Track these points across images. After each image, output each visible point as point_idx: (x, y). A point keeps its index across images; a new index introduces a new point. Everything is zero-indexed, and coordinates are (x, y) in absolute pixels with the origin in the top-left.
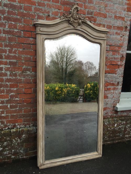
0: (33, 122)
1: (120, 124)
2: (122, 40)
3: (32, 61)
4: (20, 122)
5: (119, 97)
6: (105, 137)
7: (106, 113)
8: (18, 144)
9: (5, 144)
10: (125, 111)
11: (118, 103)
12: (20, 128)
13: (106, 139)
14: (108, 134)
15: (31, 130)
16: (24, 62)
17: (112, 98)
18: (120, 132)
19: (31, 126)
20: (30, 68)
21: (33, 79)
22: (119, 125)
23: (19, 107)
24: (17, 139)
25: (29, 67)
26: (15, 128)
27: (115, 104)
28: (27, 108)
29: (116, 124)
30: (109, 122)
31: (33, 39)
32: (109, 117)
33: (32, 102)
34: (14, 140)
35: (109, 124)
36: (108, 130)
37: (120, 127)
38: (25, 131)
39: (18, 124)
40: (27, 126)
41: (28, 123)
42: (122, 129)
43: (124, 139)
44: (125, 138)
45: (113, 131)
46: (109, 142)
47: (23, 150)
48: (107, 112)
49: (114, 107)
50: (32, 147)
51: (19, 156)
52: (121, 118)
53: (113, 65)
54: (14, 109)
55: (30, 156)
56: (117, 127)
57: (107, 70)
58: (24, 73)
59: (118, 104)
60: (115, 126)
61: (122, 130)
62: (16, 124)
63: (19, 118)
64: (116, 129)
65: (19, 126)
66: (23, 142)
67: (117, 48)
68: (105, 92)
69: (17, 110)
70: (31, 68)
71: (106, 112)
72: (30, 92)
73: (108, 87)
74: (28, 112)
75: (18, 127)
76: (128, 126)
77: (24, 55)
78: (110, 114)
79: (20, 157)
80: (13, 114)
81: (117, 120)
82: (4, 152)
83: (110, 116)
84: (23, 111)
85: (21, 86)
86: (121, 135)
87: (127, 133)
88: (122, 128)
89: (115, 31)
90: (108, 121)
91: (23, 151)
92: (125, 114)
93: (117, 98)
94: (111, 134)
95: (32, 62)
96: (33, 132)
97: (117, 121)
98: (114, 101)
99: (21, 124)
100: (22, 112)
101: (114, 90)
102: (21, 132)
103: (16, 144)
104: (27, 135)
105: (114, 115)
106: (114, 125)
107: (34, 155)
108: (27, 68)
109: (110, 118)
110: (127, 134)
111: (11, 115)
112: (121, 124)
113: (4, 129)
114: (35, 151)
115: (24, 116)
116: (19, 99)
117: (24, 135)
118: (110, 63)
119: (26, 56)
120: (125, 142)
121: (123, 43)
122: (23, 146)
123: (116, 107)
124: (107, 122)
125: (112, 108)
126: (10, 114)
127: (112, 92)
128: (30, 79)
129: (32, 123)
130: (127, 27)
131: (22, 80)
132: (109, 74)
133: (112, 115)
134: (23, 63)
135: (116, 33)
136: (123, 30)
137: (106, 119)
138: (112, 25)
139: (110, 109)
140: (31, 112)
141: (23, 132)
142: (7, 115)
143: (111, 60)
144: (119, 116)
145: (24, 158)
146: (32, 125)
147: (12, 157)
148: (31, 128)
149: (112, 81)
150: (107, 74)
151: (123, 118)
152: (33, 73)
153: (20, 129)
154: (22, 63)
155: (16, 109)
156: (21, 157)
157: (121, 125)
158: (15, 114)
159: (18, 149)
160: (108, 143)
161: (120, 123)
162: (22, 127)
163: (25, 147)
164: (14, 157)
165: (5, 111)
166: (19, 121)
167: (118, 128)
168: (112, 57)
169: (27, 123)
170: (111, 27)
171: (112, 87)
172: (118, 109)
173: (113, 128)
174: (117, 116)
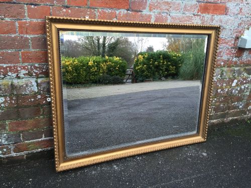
0: (26, 64)
1: (244, 82)
11: (248, 29)
14: (216, 102)
15: (22, 86)
17: (237, 14)
18: (239, 99)
19: (21, 75)
22: (242, 83)
27: (241, 32)
28: (2, 19)
30: (222, 74)
32: (222, 64)
35: (222, 80)
36: (216, 94)
37: (243, 87)
38: (2, 87)
40: (10, 74)
41: (12, 65)
42: (247, 92)
43: (245, 113)
44: (247, 113)
45: (226, 97)
46: (215, 121)
47: (5, 137)
49: (237, 38)
52: (247, 67)
55: (30, 152)
56: (236, 87)
59: (246, 32)
60: (234, 84)
61: (244, 96)
64: (233, 91)
78: (225, 57)
81: (238, 70)
83: (224, 61)
86: (241, 105)
90: (220, 73)
91: (7, 140)
93: (247, 15)
94: (221, 102)
96: (28, 92)
97: (240, 73)
98: (240, 24)
104: (11, 99)
105: (234, 59)
106: (232, 84)
107: (40, 150)
109: (224, 66)
112: (246, 80)
114: (40, 140)
117: (4, 100)
120: (246, 119)
122: (5, 129)
123: (242, 39)
124: (217, 75)
125: (233, 42)
129: (24, 68)
133: (229, 59)
139: (226, 43)
140: (15, 32)
144: (244, 62)
145: (12, 157)
146: (24, 72)
148: (23, 80)
157: (246, 83)
160: (212, 121)
161: (244, 79)
163: (11, 130)
167: (239, 89)
169: (10, 67)
172: (247, 45)
173: (228, 89)
174: (238, 62)
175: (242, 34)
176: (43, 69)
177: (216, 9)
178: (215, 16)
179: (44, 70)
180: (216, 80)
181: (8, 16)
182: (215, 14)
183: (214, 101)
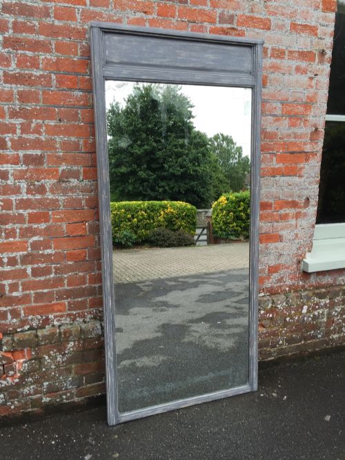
0: (92, 309)
1: (317, 307)
2: (312, 87)
3: (83, 151)
4: (60, 311)
5: (312, 236)
6: (279, 341)
7: (280, 280)
8: (58, 366)
9: (25, 367)
10: (328, 271)
11: (310, 251)
12: (60, 326)
13: (281, 347)
14: (286, 332)
15: (89, 330)
16: (62, 154)
17: (293, 240)
18: (316, 327)
19: (87, 320)
20: (78, 170)
21: (87, 197)
22: (314, 309)
23: (56, 273)
24: (55, 353)
25: (76, 168)
26: (47, 327)
27: (301, 255)
28: (77, 274)
29: (305, 307)
30: (287, 302)
31: (81, 93)
32: (287, 289)
33: (87, 259)
34: (47, 357)
35: (289, 308)
36: (286, 324)
37: (316, 313)
38: (73, 333)
39: (55, 317)
40: (78, 319)
41: (81, 311)
42: (323, 318)
43: (328, 344)
44: (331, 342)
45: (298, 325)
46: (290, 354)
47: (70, 381)
48: (282, 275)
49: (299, 262)
50: (93, 374)
51: (61, 396)
52: (317, 291)
53: (292, 153)
54: (42, 278)
55: (90, 396)
56: (308, 314)
57: (278, 166)
58: (64, 185)
59: (308, 255)
60: (304, 311)
61: (320, 323)
62: (50, 316)
63: (57, 299)
64: (305, 319)
65: (58, 321)
66: (70, 361)
67: (301, 109)
68: (275, 224)
69: (49, 280)
70: (82, 170)
71: (280, 277)
72: (80, 234)
73: (282, 212)
74: (78, 285)
75: (56, 323)
76: (336, 311)
77: (61, 136)
78: (289, 282)
79: (65, 401)
80: (41, 291)
81: (307, 295)
82: (24, 389)
83: (290, 287)
84: (66, 282)
85: (58, 217)
86: (319, 334)
87: (335, 329)
88: (321, 317)
89: (294, 63)
90: (285, 300)
91: (71, 384)
92: (328, 280)
93: (305, 239)
95: (83, 155)
96: (93, 336)
97: (309, 298)
98: (300, 248)
99: (62, 316)
100: (64, 286)
101: (297, 219)
102: (63, 336)
103: (53, 367)
104: (79, 343)
105: (300, 283)
106: (302, 310)
107: (99, 394)
108: (70, 171)
109: (290, 291)
110: (334, 332)
111: (36, 294)
113: (18, 330)
114: (101, 383)
115: (68, 294)
116: (54, 252)
117: (73, 344)
118: (284, 148)
119: (66, 139)
121: (316, 93)
122: (71, 372)
123: (304, 262)
124: (282, 303)
125: (295, 266)
126: (32, 292)
127: (291, 225)
128: (80, 200)
129: (90, 313)
130: (323, 51)
131: (60, 203)
132: (282, 178)
133: (294, 285)
134: (58, 157)
135: (298, 69)
136: (314, 61)
137: (279, 293)
138: (284, 48)
139: (288, 268)
140: (85, 284)
141: (67, 335)
142: (26, 294)
143: (286, 139)
144: (313, 286)
145: (74, 402)
146: (89, 316)
147: (43, 401)
148: (90, 323)
149: (291, 196)
150: (278, 178)
151: (324, 290)
152: (86, 182)
153: (61, 328)
154: (56, 156)
155: (48, 277)
156: (66, 399)
157: (319, 308)
158: (45, 291)
159: (58, 378)
160: (286, 355)
161: (317, 304)
162: (66, 322)
163: (76, 373)
164: (48, 399)
165: (20, 282)
166: (56, 308)
167: (312, 316)
168: (289, 132)
169: (79, 314)
170: (283, 53)
171: (291, 211)
172: (309, 269)
173: (299, 317)
174: (306, 286)
175: (304, 257)
177: (269, 239)
178: (270, 244)
180: (282, 308)
181: (81, 272)
183: (284, 332)
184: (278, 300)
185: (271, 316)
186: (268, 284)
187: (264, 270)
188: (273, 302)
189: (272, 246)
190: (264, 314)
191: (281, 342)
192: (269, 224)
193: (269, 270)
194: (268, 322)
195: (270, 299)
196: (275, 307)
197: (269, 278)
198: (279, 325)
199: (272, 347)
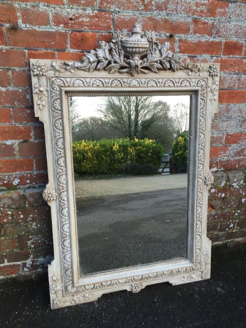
6: (230, 225)
7: (238, 153)
13: (230, 231)
14: (240, 215)
36: (240, 206)
46: (240, 239)
48: (243, 147)
71: (239, 149)
124: (239, 181)
137: (237, 169)
160: (236, 240)
176: (5, 180)
177: (232, 97)
178: (232, 105)
179: (5, 182)
180: (238, 187)
182: (231, 102)
183: (237, 214)
184: (235, 177)
185: (223, 195)
186: (223, 157)
187: (221, 138)
188: (228, 180)
189: (234, 107)
190: (214, 193)
191: (232, 225)
192: (235, 76)
193: (227, 139)
194: (219, 202)
195: (225, 175)
196: (230, 186)
197: (225, 149)
198: (232, 206)
199: (220, 230)
